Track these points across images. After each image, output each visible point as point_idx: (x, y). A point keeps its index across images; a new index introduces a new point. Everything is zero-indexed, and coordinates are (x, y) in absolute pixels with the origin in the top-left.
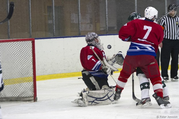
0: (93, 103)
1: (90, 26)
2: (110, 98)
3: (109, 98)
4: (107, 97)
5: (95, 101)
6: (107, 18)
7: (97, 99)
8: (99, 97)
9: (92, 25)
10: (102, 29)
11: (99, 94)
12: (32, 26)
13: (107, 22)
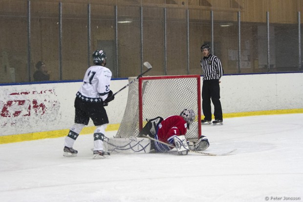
0: (113, 152)
1: (248, 63)
2: (133, 148)
3: (131, 148)
4: (128, 147)
5: (116, 150)
6: (269, 55)
7: (117, 148)
8: (119, 145)
9: (250, 62)
10: (260, 67)
11: (120, 142)
12: (190, 62)
13: (269, 60)
